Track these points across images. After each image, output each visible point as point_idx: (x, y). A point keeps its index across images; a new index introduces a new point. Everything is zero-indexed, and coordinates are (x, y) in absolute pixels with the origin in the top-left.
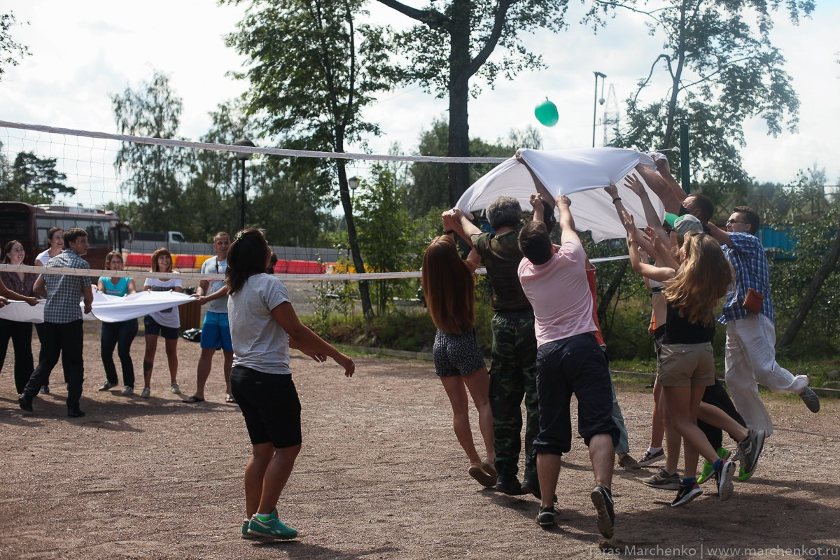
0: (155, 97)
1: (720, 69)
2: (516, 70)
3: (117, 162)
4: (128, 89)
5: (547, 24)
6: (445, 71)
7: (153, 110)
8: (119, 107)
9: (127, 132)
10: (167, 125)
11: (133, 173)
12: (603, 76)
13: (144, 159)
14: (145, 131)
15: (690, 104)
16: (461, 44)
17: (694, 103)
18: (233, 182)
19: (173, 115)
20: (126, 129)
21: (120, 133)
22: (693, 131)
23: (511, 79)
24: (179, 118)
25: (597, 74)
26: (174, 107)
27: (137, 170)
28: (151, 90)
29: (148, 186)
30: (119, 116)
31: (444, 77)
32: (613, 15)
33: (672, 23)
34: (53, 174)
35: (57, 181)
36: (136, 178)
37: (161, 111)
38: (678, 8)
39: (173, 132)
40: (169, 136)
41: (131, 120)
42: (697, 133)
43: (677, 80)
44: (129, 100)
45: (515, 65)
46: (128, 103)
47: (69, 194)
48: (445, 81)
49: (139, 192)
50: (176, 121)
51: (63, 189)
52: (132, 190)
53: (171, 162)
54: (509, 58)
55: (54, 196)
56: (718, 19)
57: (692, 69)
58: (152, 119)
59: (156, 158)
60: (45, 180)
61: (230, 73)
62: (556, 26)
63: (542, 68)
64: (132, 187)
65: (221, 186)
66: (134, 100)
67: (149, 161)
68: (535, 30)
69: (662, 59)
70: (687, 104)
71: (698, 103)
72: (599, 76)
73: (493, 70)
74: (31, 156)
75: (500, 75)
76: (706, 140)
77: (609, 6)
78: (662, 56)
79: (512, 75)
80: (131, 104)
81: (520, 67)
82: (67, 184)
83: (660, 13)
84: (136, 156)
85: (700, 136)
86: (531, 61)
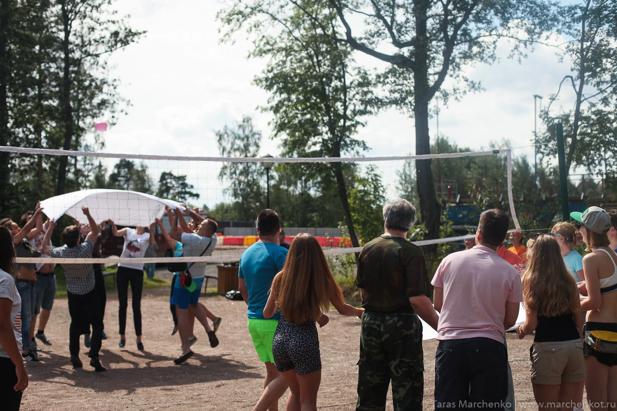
0: (244, 131)
1: (612, 84)
2: (461, 94)
3: (220, 175)
4: (226, 126)
5: (484, 59)
6: (411, 99)
7: (243, 139)
8: (220, 139)
9: (225, 156)
10: (252, 149)
11: (231, 183)
12: (540, 97)
13: (238, 172)
14: (238, 154)
15: (592, 112)
16: (421, 78)
17: (595, 111)
18: (299, 185)
19: (256, 142)
20: (225, 153)
21: (221, 156)
22: (596, 132)
23: (458, 101)
24: (260, 144)
25: (536, 96)
26: (257, 136)
27: (233, 180)
28: (240, 126)
29: (241, 190)
30: (221, 144)
31: (410, 102)
32: (532, 50)
33: (575, 52)
34: (184, 185)
35: (187, 190)
36: (233, 186)
37: (248, 140)
38: (579, 41)
39: (256, 154)
40: (254, 156)
41: (228, 147)
42: (599, 134)
43: (579, 94)
44: (226, 133)
45: (462, 91)
46: (226, 136)
47: (195, 198)
48: (411, 105)
49: (235, 195)
50: (258, 146)
51: (191, 195)
52: (231, 194)
53: (255, 174)
54: (457, 86)
55: (186, 200)
56: (609, 47)
57: (593, 85)
58: (242, 146)
59: (245, 172)
60: (180, 190)
61: (259, 107)
62: (490, 60)
63: (482, 91)
64: (231, 192)
65: (291, 188)
66: (230, 133)
67: (241, 173)
68: (475, 65)
69: (567, 79)
70: (590, 112)
71: (598, 110)
72: (537, 98)
73: (446, 95)
74: (170, 174)
75: (451, 99)
76: (606, 138)
77: (528, 43)
78: (567, 77)
79: (459, 97)
80: (228, 136)
81: (465, 92)
82: (194, 191)
83: (566, 45)
84: (233, 170)
85: (601, 135)
86: (473, 87)
